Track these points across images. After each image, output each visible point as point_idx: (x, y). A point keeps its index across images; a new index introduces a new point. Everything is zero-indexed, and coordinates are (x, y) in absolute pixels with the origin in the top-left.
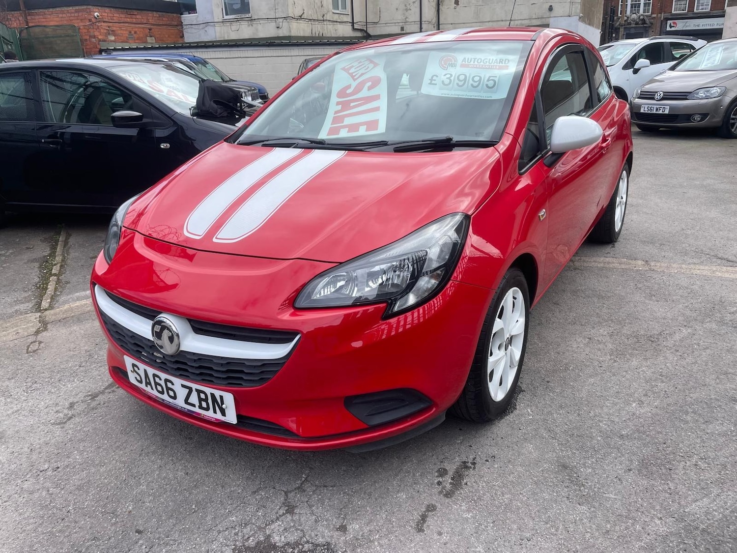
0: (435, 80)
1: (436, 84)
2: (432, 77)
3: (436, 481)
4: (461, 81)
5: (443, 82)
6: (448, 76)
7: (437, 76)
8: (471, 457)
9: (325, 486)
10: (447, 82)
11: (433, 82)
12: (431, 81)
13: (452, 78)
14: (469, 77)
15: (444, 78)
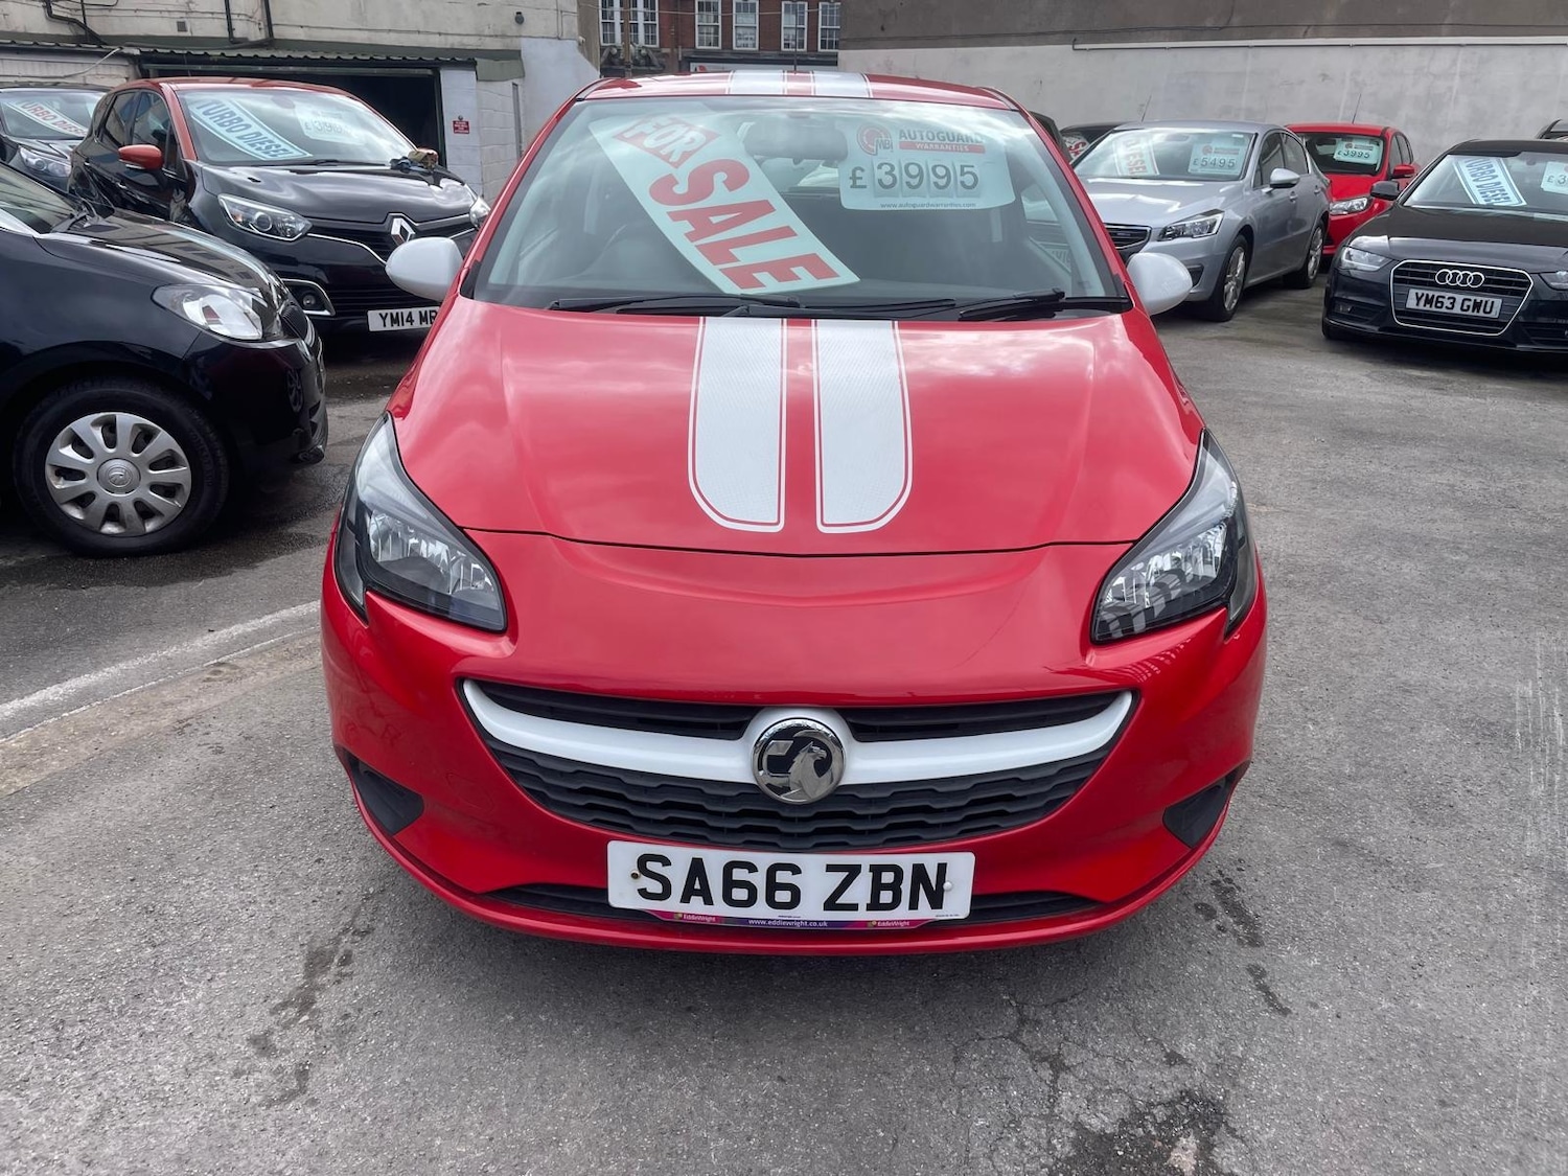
0: (861, 178)
1: (865, 187)
2: (854, 171)
3: (1214, 927)
4: (915, 177)
5: (880, 181)
6: (888, 168)
7: (862, 170)
8: (1213, 871)
9: (1063, 1001)
10: (888, 180)
11: (859, 182)
12: (854, 182)
13: (896, 172)
14: (927, 169)
15: (880, 174)
